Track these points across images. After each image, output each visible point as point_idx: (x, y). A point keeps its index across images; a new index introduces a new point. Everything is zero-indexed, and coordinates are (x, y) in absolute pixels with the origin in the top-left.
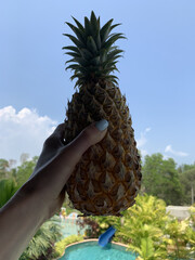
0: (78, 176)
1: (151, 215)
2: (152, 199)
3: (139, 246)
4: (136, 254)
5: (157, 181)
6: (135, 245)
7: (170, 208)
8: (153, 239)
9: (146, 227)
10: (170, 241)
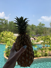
0: (20, 59)
1: (10, 36)
2: (10, 32)
3: (6, 43)
4: (6, 45)
5: (12, 28)
6: (5, 43)
7: (15, 34)
8: (10, 41)
9: (8, 39)
10: (14, 41)
